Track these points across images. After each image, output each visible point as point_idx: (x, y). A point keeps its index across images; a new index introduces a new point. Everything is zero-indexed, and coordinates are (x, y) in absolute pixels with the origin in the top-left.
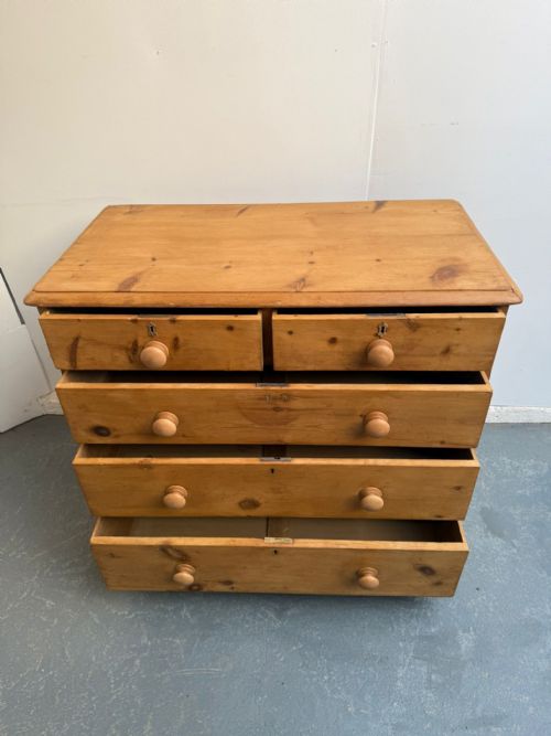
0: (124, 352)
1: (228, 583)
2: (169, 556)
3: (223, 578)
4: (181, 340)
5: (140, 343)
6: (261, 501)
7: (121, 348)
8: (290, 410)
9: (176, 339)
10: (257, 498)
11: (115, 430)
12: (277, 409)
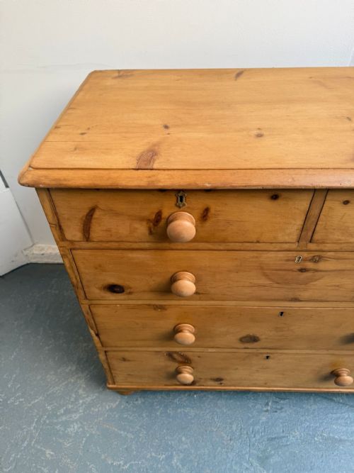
0: (144, 223)
1: (219, 380)
2: (174, 359)
3: (216, 376)
4: (212, 211)
5: (165, 214)
6: (262, 337)
7: (142, 219)
8: (316, 271)
9: (207, 210)
10: (258, 335)
11: (131, 288)
12: (302, 270)
